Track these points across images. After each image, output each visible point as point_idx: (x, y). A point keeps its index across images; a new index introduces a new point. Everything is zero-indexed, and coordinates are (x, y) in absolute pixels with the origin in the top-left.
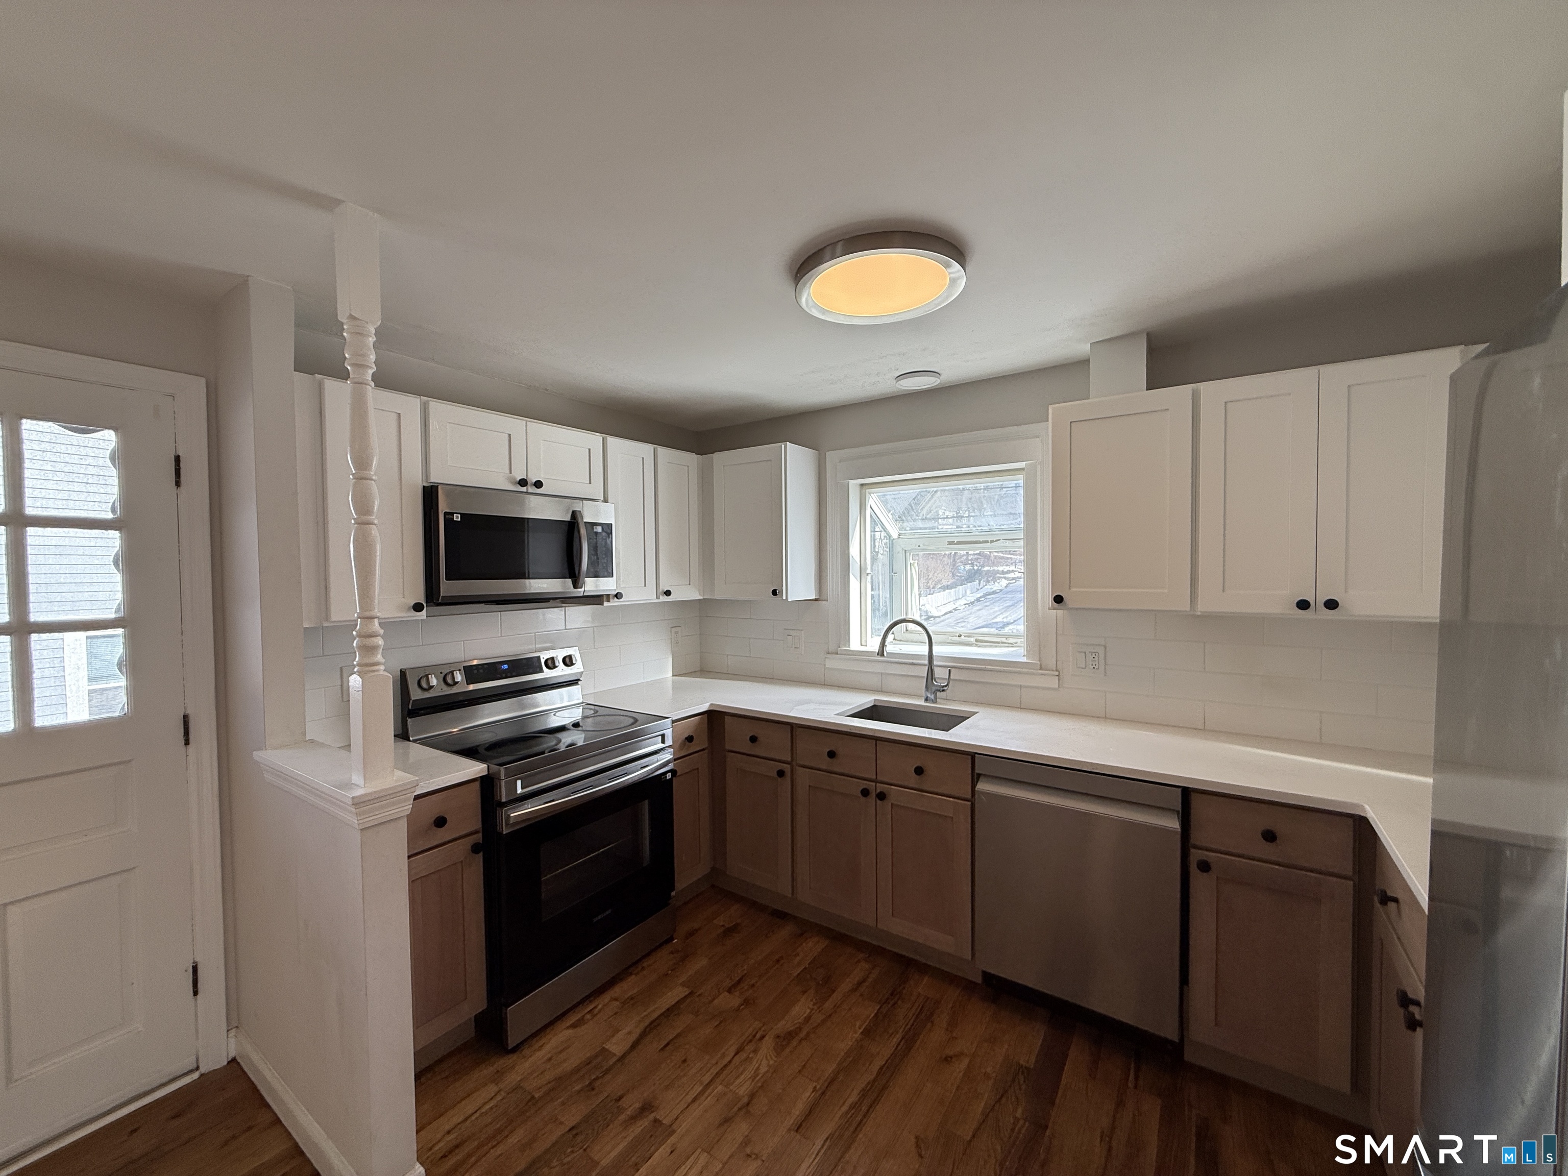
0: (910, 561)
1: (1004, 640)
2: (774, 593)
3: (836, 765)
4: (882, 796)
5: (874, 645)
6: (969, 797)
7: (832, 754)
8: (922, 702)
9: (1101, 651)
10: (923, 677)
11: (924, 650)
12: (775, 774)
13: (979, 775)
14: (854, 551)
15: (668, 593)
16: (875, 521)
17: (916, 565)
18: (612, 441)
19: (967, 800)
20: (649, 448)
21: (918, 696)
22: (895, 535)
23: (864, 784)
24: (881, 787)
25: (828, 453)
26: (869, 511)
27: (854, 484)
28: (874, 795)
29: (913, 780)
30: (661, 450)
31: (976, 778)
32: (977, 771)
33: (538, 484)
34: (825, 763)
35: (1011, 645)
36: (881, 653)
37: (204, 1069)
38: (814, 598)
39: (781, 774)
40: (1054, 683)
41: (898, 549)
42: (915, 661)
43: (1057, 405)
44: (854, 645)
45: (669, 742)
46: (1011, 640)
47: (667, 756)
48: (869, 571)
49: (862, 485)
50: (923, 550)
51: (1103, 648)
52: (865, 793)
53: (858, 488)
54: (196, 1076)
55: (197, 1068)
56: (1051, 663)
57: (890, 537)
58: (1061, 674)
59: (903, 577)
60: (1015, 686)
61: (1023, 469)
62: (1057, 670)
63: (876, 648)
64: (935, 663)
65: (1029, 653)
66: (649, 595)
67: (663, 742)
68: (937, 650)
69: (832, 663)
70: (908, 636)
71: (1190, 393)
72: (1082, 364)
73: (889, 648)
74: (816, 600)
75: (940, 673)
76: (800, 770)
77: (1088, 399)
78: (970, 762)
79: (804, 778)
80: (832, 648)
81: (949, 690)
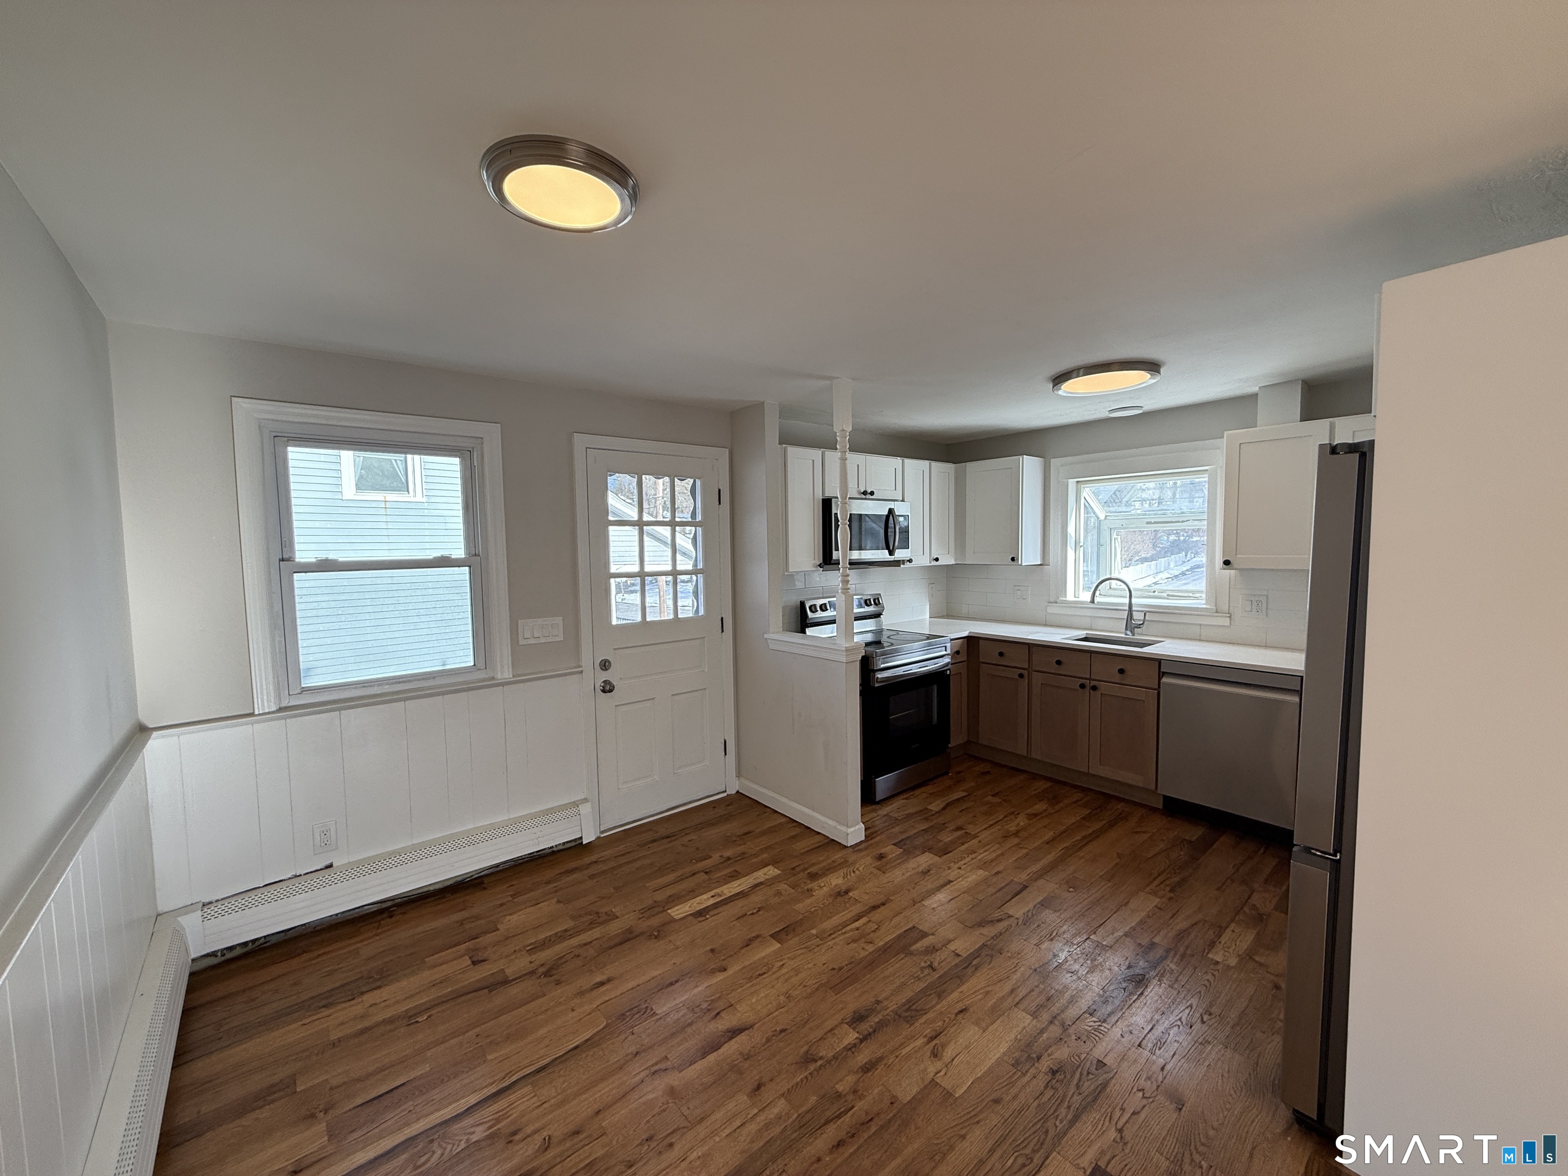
0: (1114, 536)
1: (1191, 595)
2: (1013, 559)
3: (1062, 670)
4: (1094, 688)
5: (1086, 597)
6: (1157, 687)
7: (1059, 663)
8: (1123, 636)
9: (1263, 599)
10: (1124, 619)
11: (1127, 601)
12: (1017, 677)
13: (1164, 673)
14: (1071, 530)
15: (937, 560)
16: (1088, 507)
17: (1119, 540)
18: (907, 461)
19: (1155, 689)
20: (927, 463)
21: (1122, 633)
22: (1102, 517)
23: (1082, 681)
24: (1093, 683)
25: (1052, 460)
26: (1083, 501)
27: (1072, 482)
28: (1088, 688)
29: (1117, 677)
30: (934, 464)
31: (1161, 674)
32: (1162, 670)
33: (872, 493)
34: (1054, 668)
35: (1197, 598)
36: (1093, 601)
37: (728, 792)
38: (1039, 563)
39: (1021, 676)
40: (1226, 622)
41: (1104, 527)
42: (1117, 608)
43: (1231, 432)
44: (1070, 597)
45: (949, 651)
46: (1197, 595)
47: (947, 660)
48: (1082, 544)
49: (1078, 482)
50: (1125, 528)
51: (1265, 598)
52: (1082, 686)
53: (1075, 484)
54: (725, 794)
55: (726, 791)
56: (1226, 608)
57: (1098, 518)
58: (1232, 617)
59: (1108, 548)
60: (1197, 624)
61: (1207, 470)
62: (1229, 613)
63: (1089, 599)
64: (1134, 609)
65: (1208, 601)
66: (925, 561)
67: (946, 650)
68: (1134, 601)
69: (1053, 609)
70: (1111, 592)
71: (1329, 424)
72: (1254, 397)
73: (1097, 600)
74: (1040, 565)
75: (1138, 617)
76: (1035, 675)
77: (1256, 426)
78: (1157, 665)
79: (1037, 678)
80: (1052, 600)
81: (1144, 627)
